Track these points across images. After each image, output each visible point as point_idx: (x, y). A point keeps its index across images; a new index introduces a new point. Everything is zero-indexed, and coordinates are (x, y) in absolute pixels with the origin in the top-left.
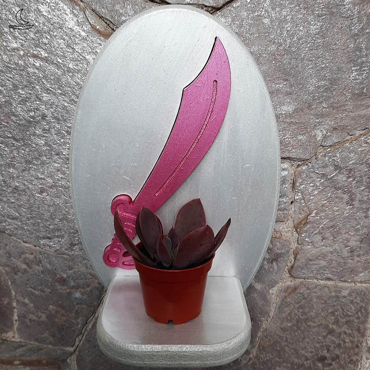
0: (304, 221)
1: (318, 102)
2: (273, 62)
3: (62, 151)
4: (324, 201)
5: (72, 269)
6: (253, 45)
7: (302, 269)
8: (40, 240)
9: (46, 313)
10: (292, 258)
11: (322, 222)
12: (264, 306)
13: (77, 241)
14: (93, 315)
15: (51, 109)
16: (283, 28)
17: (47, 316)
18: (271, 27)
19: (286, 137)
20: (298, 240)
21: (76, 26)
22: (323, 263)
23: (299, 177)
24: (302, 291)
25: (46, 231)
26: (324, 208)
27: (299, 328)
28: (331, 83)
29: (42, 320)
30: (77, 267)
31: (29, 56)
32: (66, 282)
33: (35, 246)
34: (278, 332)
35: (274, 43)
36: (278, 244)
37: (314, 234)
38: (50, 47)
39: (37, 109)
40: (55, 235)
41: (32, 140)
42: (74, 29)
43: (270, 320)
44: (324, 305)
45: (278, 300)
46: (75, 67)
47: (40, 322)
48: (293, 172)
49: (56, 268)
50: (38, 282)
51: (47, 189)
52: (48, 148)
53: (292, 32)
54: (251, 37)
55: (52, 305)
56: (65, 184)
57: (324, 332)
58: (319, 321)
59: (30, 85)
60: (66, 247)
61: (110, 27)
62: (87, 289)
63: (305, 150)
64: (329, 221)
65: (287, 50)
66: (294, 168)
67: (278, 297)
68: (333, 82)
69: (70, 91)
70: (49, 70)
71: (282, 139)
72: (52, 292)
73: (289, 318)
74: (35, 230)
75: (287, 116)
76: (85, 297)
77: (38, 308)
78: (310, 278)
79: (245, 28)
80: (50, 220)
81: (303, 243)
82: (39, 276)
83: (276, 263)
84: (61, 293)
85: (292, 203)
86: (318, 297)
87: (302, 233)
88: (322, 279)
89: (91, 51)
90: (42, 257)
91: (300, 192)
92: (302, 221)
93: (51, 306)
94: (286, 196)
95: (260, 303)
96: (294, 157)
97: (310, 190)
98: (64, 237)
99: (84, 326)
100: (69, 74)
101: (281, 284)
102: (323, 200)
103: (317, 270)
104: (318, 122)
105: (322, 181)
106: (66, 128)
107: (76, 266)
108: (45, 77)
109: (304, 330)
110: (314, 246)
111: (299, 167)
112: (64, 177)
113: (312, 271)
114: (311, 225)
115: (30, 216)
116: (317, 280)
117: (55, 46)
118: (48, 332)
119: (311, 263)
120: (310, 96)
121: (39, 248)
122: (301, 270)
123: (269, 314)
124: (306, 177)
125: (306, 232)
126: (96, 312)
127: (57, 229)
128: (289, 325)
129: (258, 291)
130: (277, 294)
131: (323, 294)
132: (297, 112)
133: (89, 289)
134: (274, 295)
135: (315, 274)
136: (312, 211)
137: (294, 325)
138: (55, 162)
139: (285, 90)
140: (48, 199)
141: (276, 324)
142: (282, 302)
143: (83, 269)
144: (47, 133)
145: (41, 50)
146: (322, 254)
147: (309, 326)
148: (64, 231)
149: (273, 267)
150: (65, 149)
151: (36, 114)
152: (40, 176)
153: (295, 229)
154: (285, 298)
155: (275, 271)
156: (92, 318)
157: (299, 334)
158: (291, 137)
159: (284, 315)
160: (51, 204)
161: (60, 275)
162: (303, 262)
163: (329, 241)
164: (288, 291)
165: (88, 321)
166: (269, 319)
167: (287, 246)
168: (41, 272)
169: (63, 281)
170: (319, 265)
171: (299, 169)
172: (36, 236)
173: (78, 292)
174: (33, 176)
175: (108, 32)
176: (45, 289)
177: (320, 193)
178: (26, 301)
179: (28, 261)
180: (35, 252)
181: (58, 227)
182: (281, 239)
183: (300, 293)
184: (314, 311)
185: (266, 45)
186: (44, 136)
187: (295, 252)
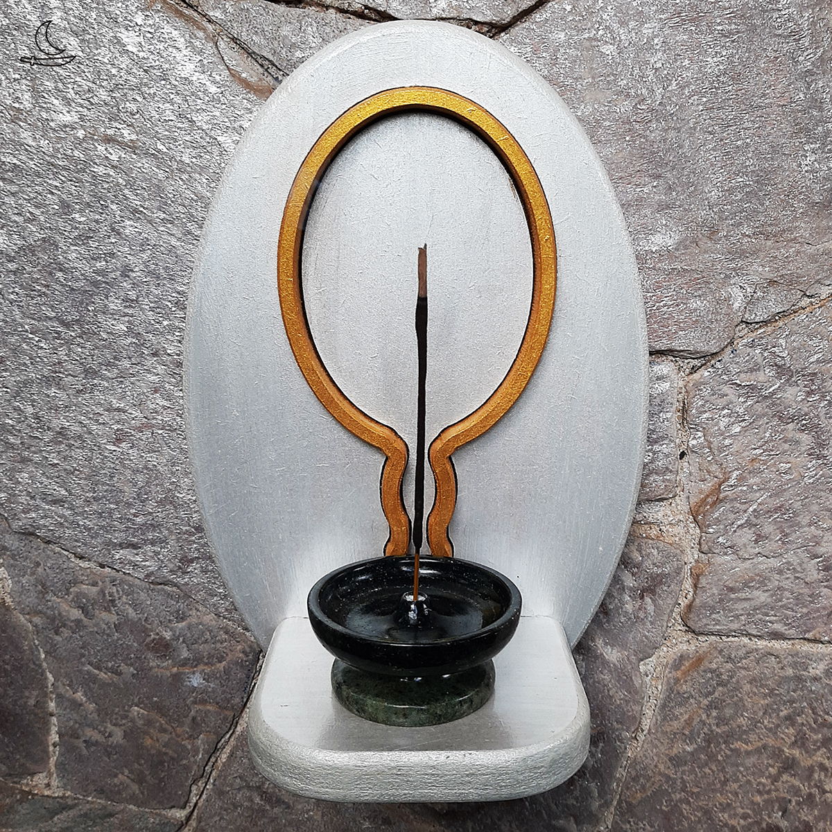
0: (711, 496)
1: (732, 225)
2: (627, 138)
3: (166, 346)
4: (756, 449)
5: (183, 619)
6: (582, 102)
7: (713, 610)
8: (114, 550)
9: (124, 725)
10: (688, 585)
11: (755, 499)
12: (627, 702)
13: (196, 552)
14: (230, 729)
15: (142, 255)
16: (647, 62)
17: (125, 731)
18: (619, 63)
19: (661, 304)
20: (700, 542)
21: (197, 74)
22: (762, 597)
23: (696, 395)
24: (714, 666)
25: (128, 528)
26: (756, 465)
27: (712, 757)
28: (757, 182)
29: (115, 742)
30: (196, 614)
31: (96, 140)
32: (171, 650)
33: (102, 566)
34: (662, 767)
35: (628, 95)
36: (655, 552)
37: (736, 526)
38: (143, 120)
39: (112, 255)
40: (148, 540)
41: (99, 323)
42: (194, 78)
43: (643, 738)
44: (768, 700)
45: (660, 687)
46: (194, 160)
47: (111, 746)
48: (681, 384)
49: (146, 618)
50: (107, 649)
51: (131, 433)
52: (134, 340)
53: (665, 72)
54: (577, 86)
55: (138, 707)
56: (169, 421)
57: (773, 767)
58: (759, 738)
59: (98, 202)
60: (171, 566)
61: (270, 74)
62: (218, 665)
63: (707, 332)
64: (770, 497)
65: (657, 111)
66: (683, 374)
67: (660, 682)
68: (763, 178)
69: (183, 213)
70: (139, 170)
71: (654, 308)
72: (138, 674)
73: (687, 733)
74: (102, 527)
75: (663, 256)
76: (212, 685)
77: (107, 714)
78: (734, 634)
79: (563, 66)
80: (135, 503)
81: (713, 549)
82: (108, 635)
83: (651, 598)
84: (157, 676)
85: (682, 455)
86: (752, 681)
87: (709, 526)
88: (759, 636)
89: (230, 125)
90: (117, 590)
91: (701, 429)
92: (708, 496)
93: (136, 708)
94: (668, 440)
95: (619, 695)
96: (682, 348)
97: (722, 425)
98: (167, 543)
99: (210, 757)
100: (182, 177)
101: (665, 649)
102: (753, 446)
103: (749, 614)
104: (734, 269)
105: (749, 403)
106: (174, 295)
107: (194, 612)
108: (130, 184)
109: (724, 761)
110: (737, 555)
111: (695, 372)
112: (168, 406)
113: (737, 617)
114: (728, 506)
115: (91, 495)
116: (750, 639)
117: (152, 117)
118: (126, 772)
119: (733, 596)
120: (713, 211)
121: (110, 569)
122: (710, 614)
123: (640, 723)
124: (713, 395)
125: (718, 521)
126: (237, 723)
127: (151, 525)
128: (688, 749)
129: (612, 665)
130: (657, 674)
131: (766, 672)
132: (686, 248)
133: (221, 666)
134: (650, 676)
135: (744, 623)
136: (731, 472)
137: (699, 749)
138: (149, 371)
139: (657, 198)
140: (133, 456)
141: (656, 747)
142: (670, 694)
143: (209, 619)
144: (132, 307)
145: (122, 126)
146: (757, 575)
147: (736, 752)
148: (168, 529)
149: (645, 609)
150: (172, 341)
151: (110, 267)
152: (116, 404)
153: (691, 517)
154: (675, 684)
155: (649, 619)
156: (228, 736)
157: (713, 772)
158: (673, 302)
159: (675, 724)
160: (138, 468)
161: (158, 634)
162: (714, 594)
163: (773, 542)
164: (683, 668)
165: (220, 744)
166: (641, 737)
167: (674, 557)
168: (113, 626)
169: (163, 648)
170: (752, 602)
171: (696, 376)
172: (103, 543)
173: (197, 675)
174: (101, 404)
175: (267, 84)
176: (123, 667)
177: (745, 431)
178: (80, 696)
179: (84, 600)
180: (101, 580)
181: (153, 519)
182: (661, 540)
183: (712, 671)
184: (746, 715)
185: (610, 102)
186: (126, 315)
187: (695, 570)
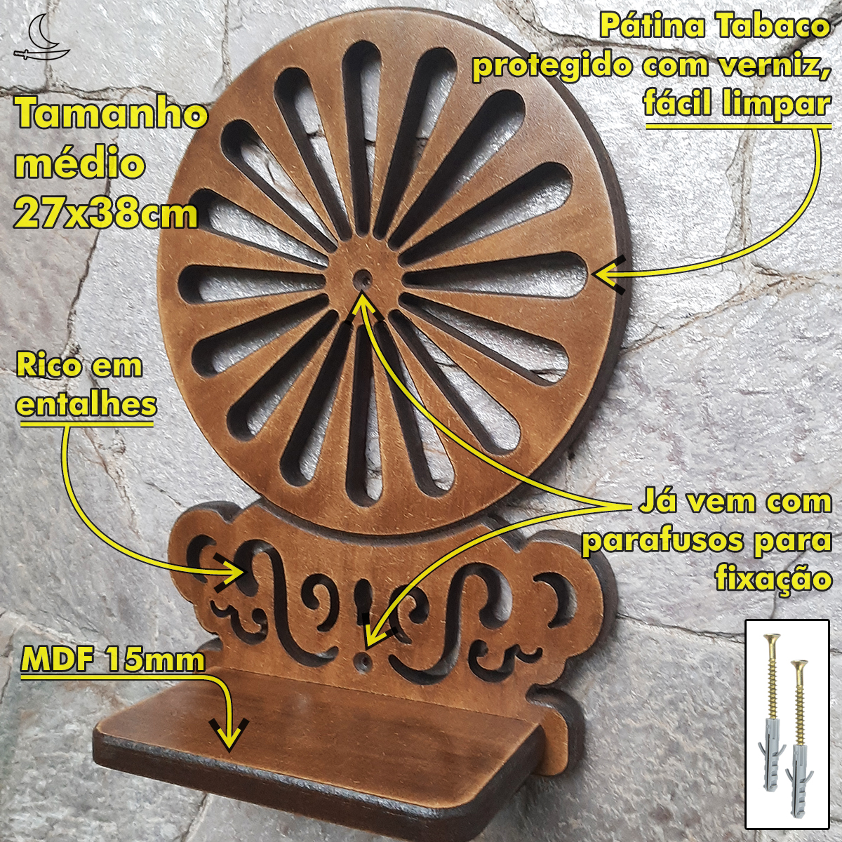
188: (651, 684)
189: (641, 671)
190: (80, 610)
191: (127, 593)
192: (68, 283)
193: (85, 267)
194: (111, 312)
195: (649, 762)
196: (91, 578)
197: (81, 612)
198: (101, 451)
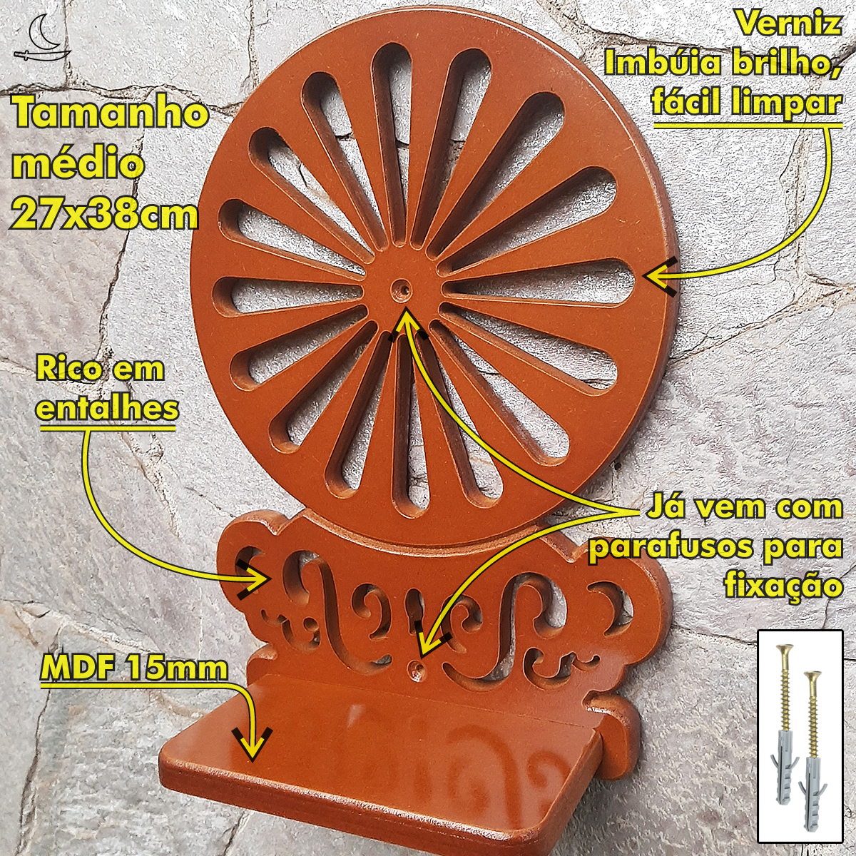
188: (700, 690)
189: (689, 678)
190: (124, 611)
191: (170, 594)
192: (100, 288)
193: (115, 271)
194: (143, 317)
195: (697, 766)
196: (134, 581)
197: (125, 613)
198: (138, 455)
